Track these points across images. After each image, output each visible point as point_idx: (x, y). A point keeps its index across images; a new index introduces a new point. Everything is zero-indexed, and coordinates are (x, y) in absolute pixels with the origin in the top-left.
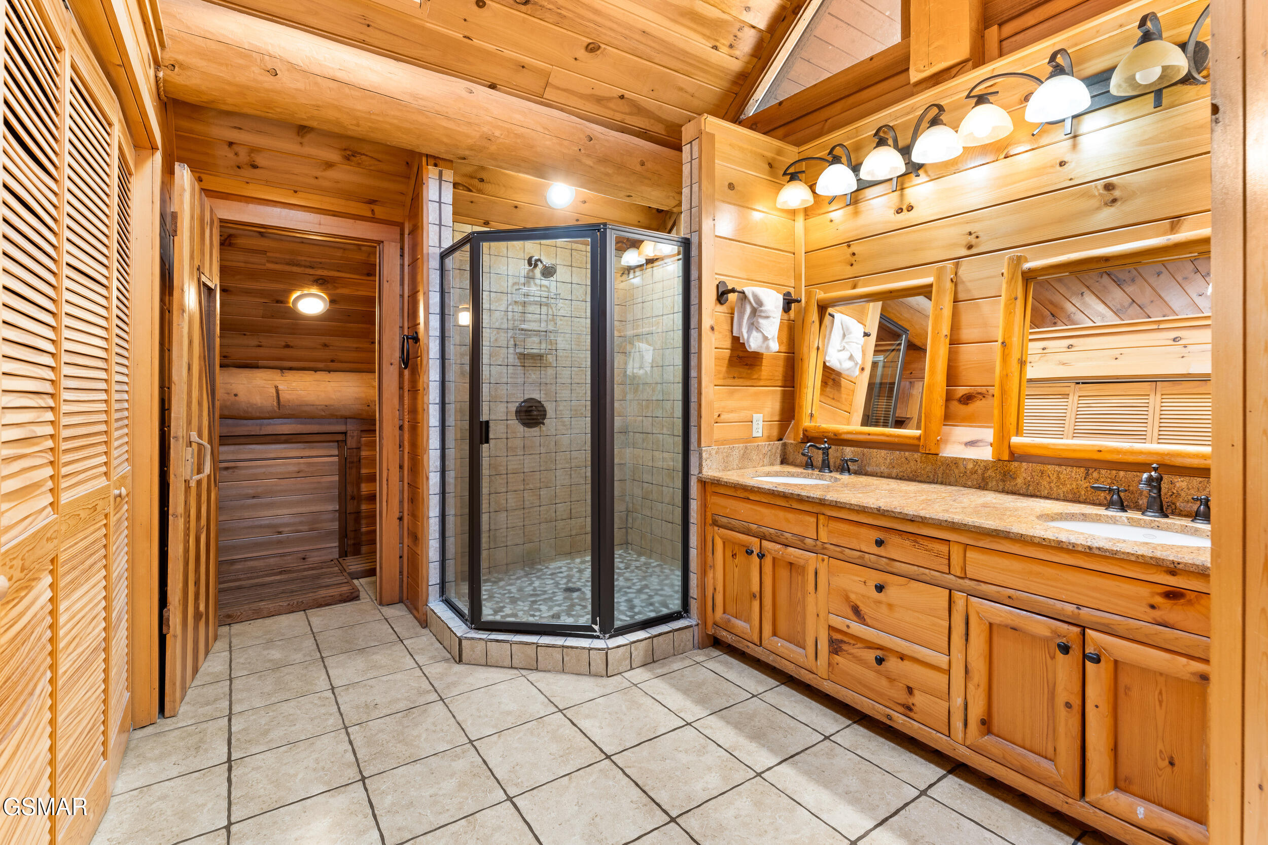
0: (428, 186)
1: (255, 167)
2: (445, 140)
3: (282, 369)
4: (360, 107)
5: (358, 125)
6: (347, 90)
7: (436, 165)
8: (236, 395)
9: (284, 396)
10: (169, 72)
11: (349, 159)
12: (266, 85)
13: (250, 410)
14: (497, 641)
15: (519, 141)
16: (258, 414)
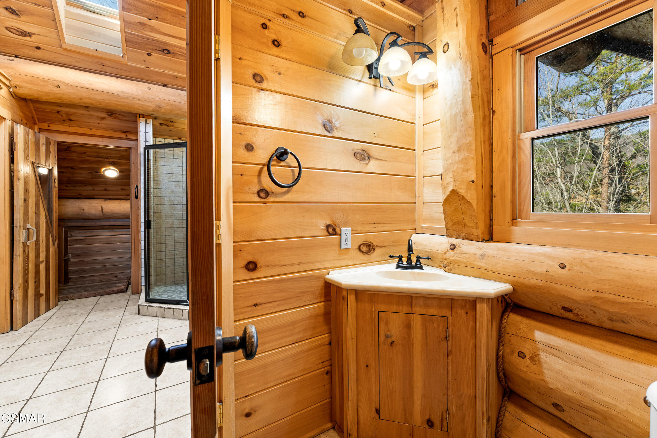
0: (140, 126)
1: (71, 120)
2: (140, 108)
3: (105, 199)
4: (99, 97)
5: (101, 104)
6: (92, 92)
7: (143, 117)
8: (83, 210)
9: (105, 210)
10: (15, 89)
11: (110, 116)
12: (56, 92)
13: (90, 216)
14: (151, 306)
15: (173, 107)
16: (94, 218)
